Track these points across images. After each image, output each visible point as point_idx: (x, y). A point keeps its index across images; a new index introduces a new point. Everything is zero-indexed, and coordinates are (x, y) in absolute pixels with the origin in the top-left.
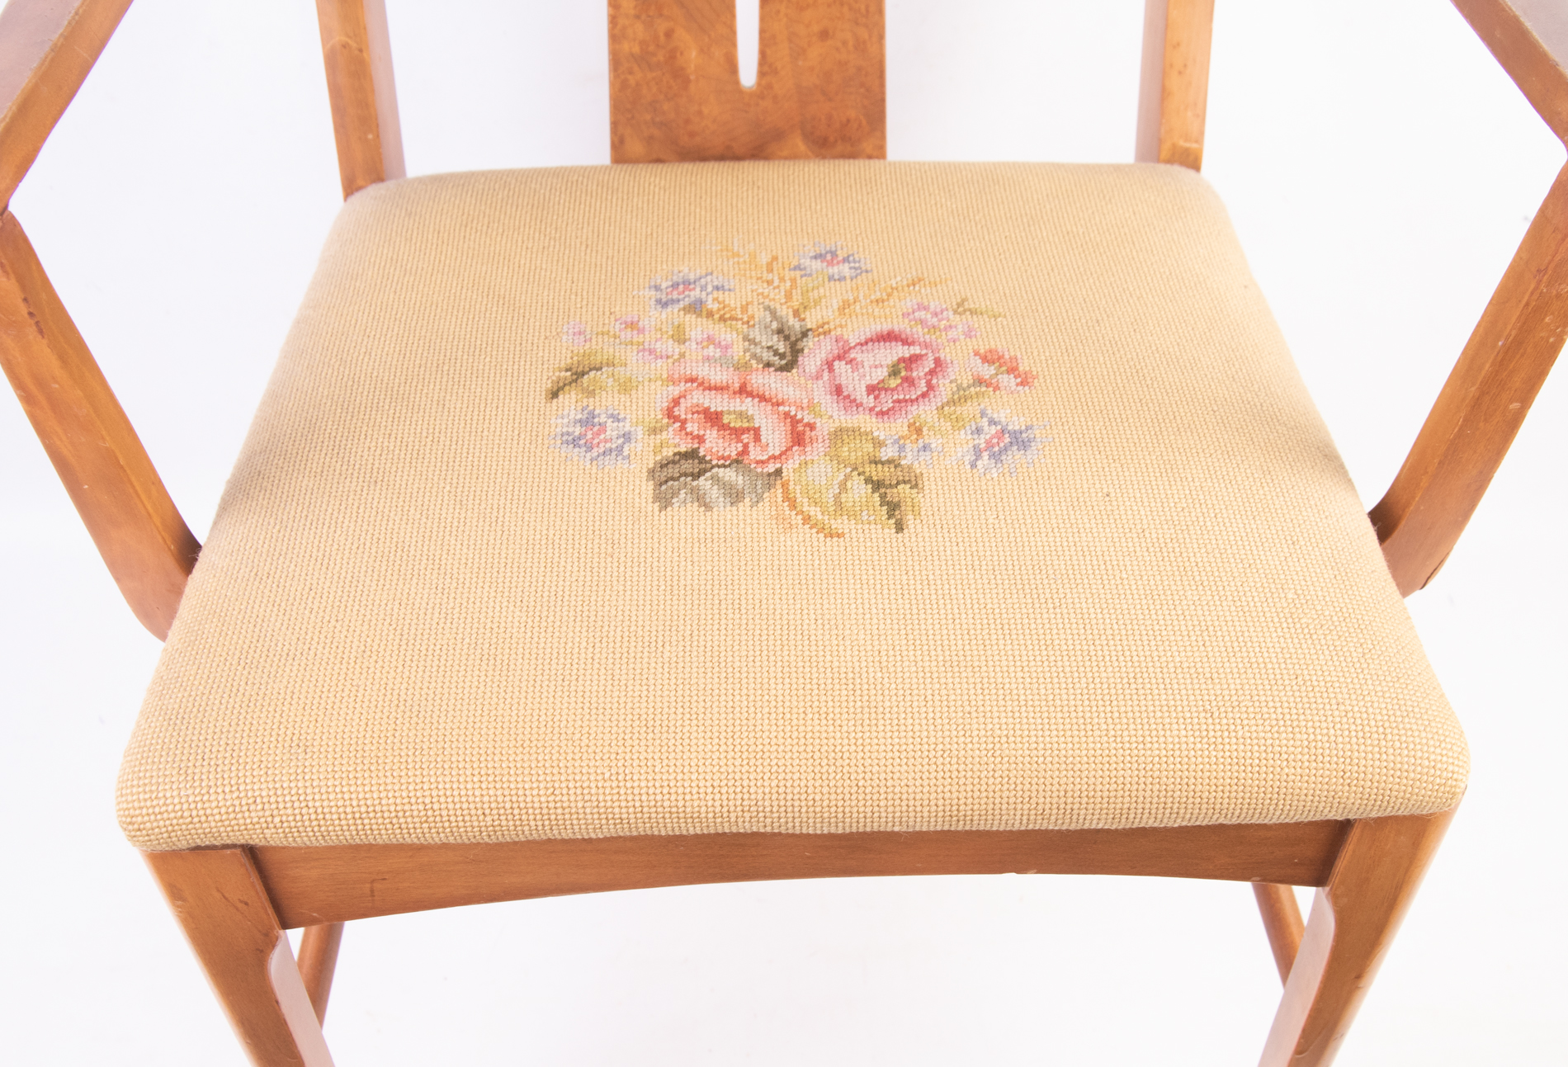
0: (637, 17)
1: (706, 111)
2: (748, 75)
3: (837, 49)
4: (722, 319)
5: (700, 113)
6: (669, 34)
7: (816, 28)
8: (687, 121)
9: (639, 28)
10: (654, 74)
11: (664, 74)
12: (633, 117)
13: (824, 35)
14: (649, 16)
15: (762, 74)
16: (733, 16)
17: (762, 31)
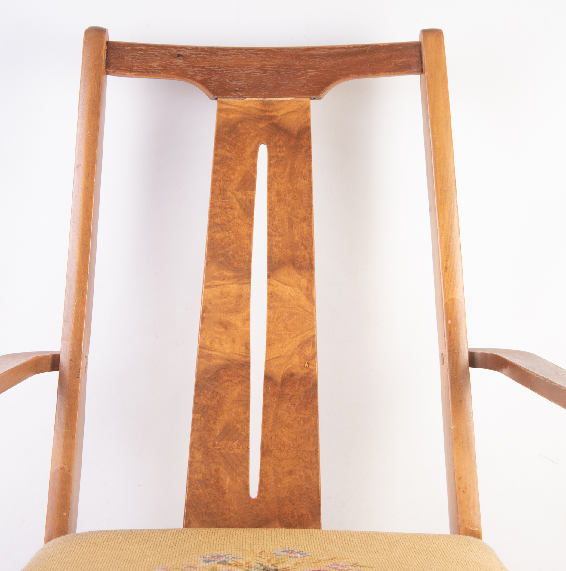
0: (203, 462)
1: (232, 508)
2: (254, 492)
3: (297, 479)
4: (236, 566)
5: (229, 509)
6: (217, 471)
7: (286, 469)
8: (223, 513)
9: (203, 467)
10: (208, 490)
11: (213, 490)
12: (196, 510)
13: (291, 472)
14: (208, 462)
15: (260, 491)
16: (248, 463)
17: (261, 470)
